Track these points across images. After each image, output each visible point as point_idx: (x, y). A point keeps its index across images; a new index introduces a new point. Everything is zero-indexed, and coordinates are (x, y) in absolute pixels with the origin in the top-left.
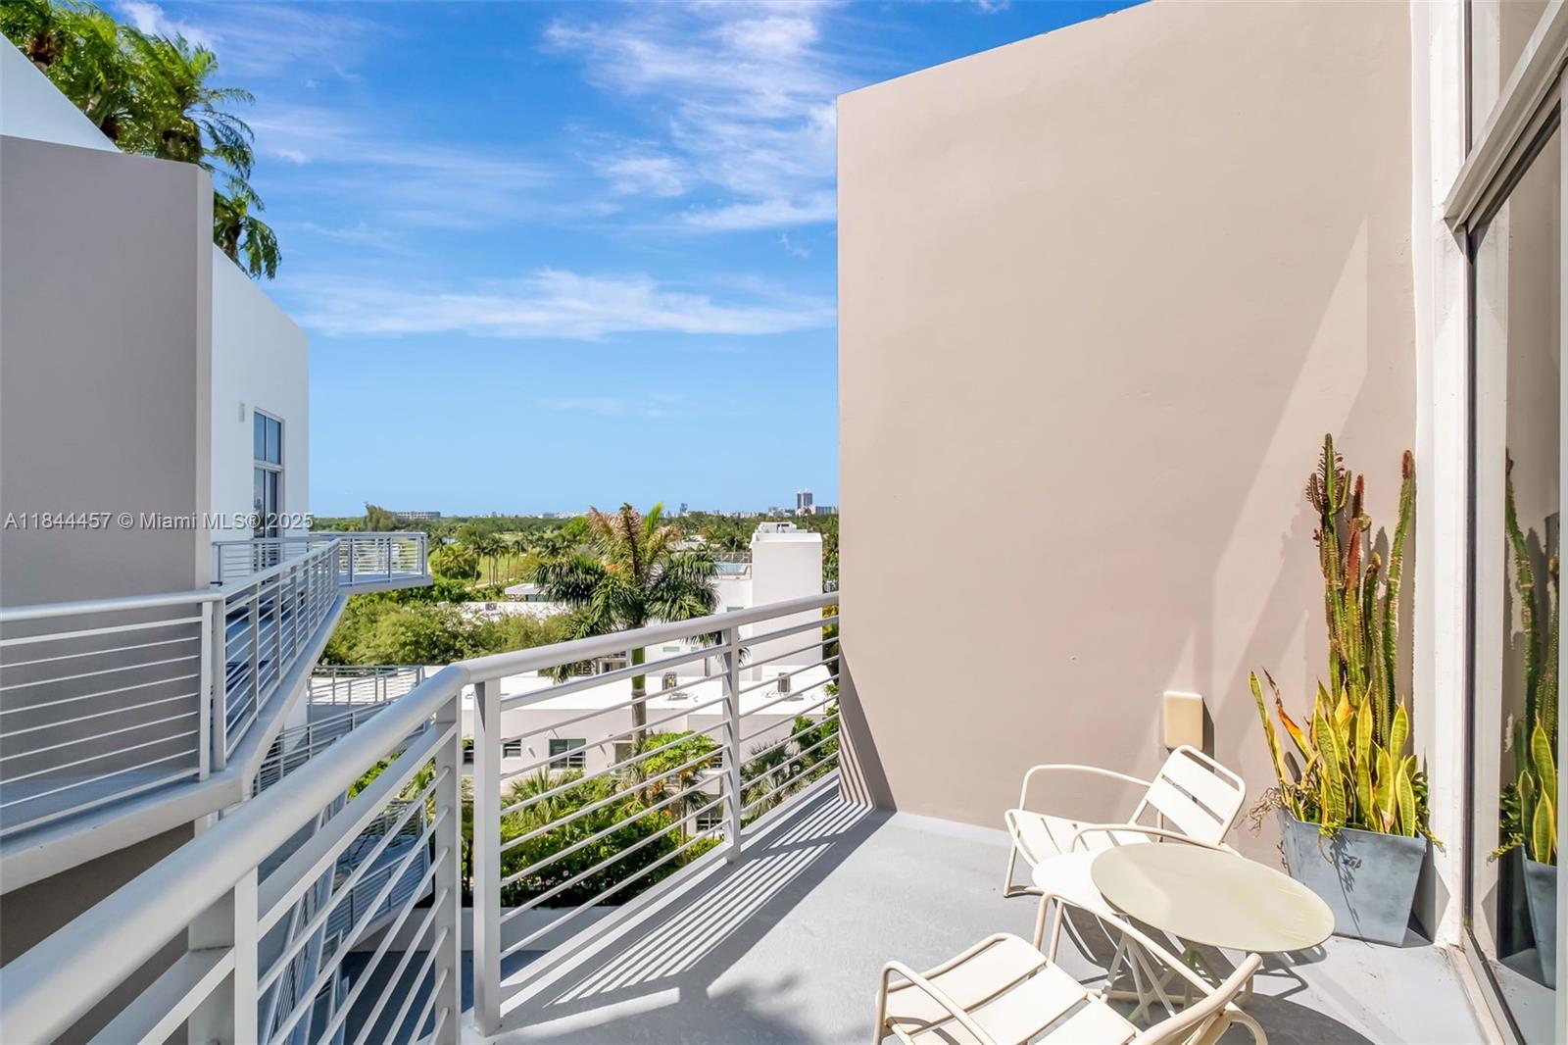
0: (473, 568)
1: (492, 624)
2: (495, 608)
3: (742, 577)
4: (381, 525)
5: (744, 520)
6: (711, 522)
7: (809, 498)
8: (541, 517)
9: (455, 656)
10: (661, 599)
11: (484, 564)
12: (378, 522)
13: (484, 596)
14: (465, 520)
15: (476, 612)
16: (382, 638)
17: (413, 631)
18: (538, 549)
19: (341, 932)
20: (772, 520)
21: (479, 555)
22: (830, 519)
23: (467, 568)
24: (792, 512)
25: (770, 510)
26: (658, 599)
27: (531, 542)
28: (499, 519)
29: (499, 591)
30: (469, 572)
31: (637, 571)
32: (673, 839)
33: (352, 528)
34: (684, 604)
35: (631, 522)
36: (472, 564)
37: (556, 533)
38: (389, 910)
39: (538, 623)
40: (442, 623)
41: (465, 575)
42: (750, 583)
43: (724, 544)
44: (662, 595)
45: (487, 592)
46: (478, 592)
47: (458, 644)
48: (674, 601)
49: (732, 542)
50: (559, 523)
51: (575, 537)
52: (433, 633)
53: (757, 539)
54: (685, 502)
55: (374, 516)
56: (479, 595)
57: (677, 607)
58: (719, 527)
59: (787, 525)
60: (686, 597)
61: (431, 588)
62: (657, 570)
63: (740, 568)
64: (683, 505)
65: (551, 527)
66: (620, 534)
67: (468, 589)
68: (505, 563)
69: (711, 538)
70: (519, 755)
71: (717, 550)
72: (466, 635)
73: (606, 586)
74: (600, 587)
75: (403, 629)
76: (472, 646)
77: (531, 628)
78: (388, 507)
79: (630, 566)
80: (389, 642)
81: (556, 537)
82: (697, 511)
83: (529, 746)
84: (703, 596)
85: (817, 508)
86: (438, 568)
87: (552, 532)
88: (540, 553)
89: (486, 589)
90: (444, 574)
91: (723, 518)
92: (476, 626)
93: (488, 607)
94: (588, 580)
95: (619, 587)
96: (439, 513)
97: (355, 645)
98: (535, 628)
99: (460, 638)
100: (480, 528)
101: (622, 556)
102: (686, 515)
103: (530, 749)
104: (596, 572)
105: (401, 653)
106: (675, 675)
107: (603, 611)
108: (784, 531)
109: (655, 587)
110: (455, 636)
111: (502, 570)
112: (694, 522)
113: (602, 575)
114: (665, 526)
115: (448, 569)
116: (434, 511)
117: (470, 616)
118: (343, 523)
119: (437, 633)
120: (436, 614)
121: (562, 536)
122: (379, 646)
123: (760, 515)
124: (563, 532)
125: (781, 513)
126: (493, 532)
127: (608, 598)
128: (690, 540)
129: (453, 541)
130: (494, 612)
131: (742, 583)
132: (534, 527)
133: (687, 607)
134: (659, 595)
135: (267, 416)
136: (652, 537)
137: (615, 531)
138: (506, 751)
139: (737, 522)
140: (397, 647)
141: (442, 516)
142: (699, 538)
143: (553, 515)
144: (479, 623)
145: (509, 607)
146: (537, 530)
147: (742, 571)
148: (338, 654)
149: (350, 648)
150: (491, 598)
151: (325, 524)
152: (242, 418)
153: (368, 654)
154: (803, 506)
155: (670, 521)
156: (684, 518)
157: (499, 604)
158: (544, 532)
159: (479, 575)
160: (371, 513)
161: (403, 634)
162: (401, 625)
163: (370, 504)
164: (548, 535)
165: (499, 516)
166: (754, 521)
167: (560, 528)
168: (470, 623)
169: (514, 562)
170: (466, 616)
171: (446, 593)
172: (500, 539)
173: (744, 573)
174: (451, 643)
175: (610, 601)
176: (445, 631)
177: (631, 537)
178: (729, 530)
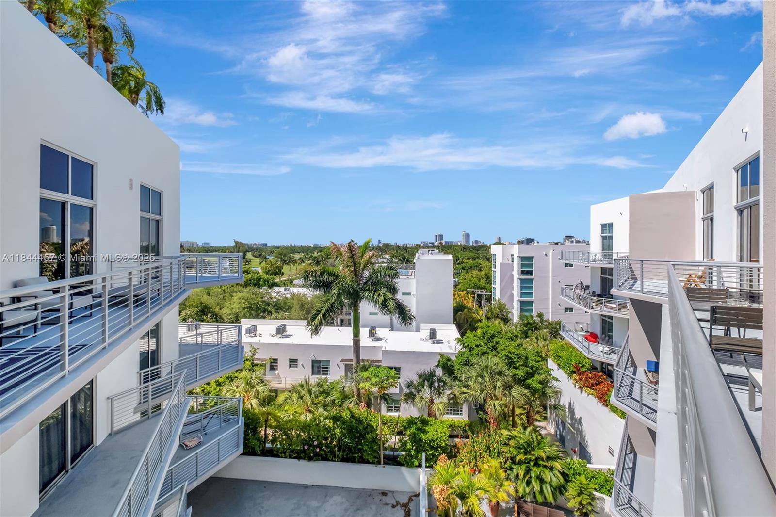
0: (280, 270)
1: (286, 298)
2: (288, 290)
3: (410, 277)
4: (240, 249)
5: (409, 248)
6: (393, 249)
7: (441, 237)
8: (312, 246)
9: (268, 314)
10: (369, 290)
11: (285, 269)
12: (239, 248)
13: (284, 284)
14: (278, 248)
15: (278, 293)
16: (234, 305)
17: (248, 302)
18: (310, 262)
19: (187, 483)
20: (423, 247)
21: (283, 264)
22: (452, 247)
23: (278, 270)
24: (433, 244)
25: (422, 243)
26: (367, 290)
27: (307, 258)
28: (293, 247)
29: (291, 282)
30: (278, 272)
31: (356, 275)
32: (375, 427)
33: (228, 251)
34: (380, 293)
35: (352, 248)
36: (280, 268)
37: (319, 254)
38: (219, 463)
39: (308, 299)
40: (262, 298)
41: (276, 274)
42: (414, 280)
43: (400, 260)
44: (369, 288)
45: (286, 282)
46: (281, 282)
47: (269, 309)
48: (375, 291)
49: (404, 258)
50: (321, 249)
51: (328, 255)
52: (258, 303)
53: (418, 258)
54: (380, 239)
55: (238, 245)
56: (282, 284)
57: (377, 294)
58: (397, 252)
59: (434, 250)
60: (382, 289)
61: (259, 280)
62: (366, 274)
63: (408, 272)
64: (379, 240)
65: (317, 251)
66: (346, 255)
67: (277, 280)
68: (295, 268)
69: (393, 256)
70: (297, 367)
71: (396, 263)
72: (273, 304)
73: (339, 283)
74: (336, 283)
75: (244, 301)
76: (276, 310)
77: (305, 301)
78: (244, 242)
79: (352, 272)
80: (237, 307)
81: (319, 256)
82: (386, 243)
83: (302, 363)
84: (390, 288)
85: (446, 242)
86: (264, 270)
87: (317, 253)
88: (311, 263)
89: (286, 281)
90: (267, 273)
91: (399, 247)
92: (279, 300)
93: (285, 290)
94: (330, 279)
95: (346, 284)
96: (266, 245)
97: (223, 307)
98: (306, 301)
99: (271, 306)
100: (285, 251)
101: (348, 266)
102: (381, 245)
103: (302, 365)
104: (334, 275)
105: (243, 313)
106: (375, 328)
107: (337, 297)
108: (432, 254)
109: (365, 284)
110: (268, 304)
111: (293, 271)
112: (385, 249)
113: (337, 277)
114: (370, 251)
115: (269, 271)
116: (264, 243)
117: (275, 294)
118: (225, 249)
119: (259, 303)
120: (259, 294)
121: (322, 255)
122: (233, 309)
123: (417, 245)
124: (323, 253)
125: (427, 244)
126: (290, 253)
127: (340, 289)
128: (383, 258)
129: (272, 257)
130: (288, 292)
131: (410, 280)
132: (309, 251)
133: (382, 295)
134: (367, 288)
135: (151, 188)
136: (364, 257)
137: (343, 253)
138: (290, 364)
139: (405, 248)
140: (241, 309)
141: (268, 245)
142: (387, 257)
143: (318, 245)
144: (280, 298)
145: (295, 290)
146: (310, 252)
147: (410, 274)
148: (215, 312)
149: (220, 309)
150: (287, 286)
151: (217, 249)
152: (131, 187)
153: (228, 313)
154: (438, 241)
155: (373, 248)
156: (380, 247)
157: (290, 288)
158: (314, 253)
159: (283, 274)
160: (236, 244)
161: (244, 303)
162: (243, 299)
163: (236, 240)
164: (315, 254)
165: (293, 245)
166: (414, 248)
167: (321, 251)
168: (275, 298)
169: (299, 267)
170: (274, 295)
171: (266, 282)
172: (293, 256)
173: (411, 275)
174: (266, 308)
175: (341, 291)
176: (264, 301)
177: (352, 256)
178: (402, 253)
